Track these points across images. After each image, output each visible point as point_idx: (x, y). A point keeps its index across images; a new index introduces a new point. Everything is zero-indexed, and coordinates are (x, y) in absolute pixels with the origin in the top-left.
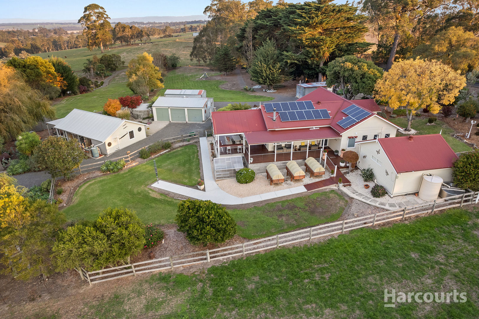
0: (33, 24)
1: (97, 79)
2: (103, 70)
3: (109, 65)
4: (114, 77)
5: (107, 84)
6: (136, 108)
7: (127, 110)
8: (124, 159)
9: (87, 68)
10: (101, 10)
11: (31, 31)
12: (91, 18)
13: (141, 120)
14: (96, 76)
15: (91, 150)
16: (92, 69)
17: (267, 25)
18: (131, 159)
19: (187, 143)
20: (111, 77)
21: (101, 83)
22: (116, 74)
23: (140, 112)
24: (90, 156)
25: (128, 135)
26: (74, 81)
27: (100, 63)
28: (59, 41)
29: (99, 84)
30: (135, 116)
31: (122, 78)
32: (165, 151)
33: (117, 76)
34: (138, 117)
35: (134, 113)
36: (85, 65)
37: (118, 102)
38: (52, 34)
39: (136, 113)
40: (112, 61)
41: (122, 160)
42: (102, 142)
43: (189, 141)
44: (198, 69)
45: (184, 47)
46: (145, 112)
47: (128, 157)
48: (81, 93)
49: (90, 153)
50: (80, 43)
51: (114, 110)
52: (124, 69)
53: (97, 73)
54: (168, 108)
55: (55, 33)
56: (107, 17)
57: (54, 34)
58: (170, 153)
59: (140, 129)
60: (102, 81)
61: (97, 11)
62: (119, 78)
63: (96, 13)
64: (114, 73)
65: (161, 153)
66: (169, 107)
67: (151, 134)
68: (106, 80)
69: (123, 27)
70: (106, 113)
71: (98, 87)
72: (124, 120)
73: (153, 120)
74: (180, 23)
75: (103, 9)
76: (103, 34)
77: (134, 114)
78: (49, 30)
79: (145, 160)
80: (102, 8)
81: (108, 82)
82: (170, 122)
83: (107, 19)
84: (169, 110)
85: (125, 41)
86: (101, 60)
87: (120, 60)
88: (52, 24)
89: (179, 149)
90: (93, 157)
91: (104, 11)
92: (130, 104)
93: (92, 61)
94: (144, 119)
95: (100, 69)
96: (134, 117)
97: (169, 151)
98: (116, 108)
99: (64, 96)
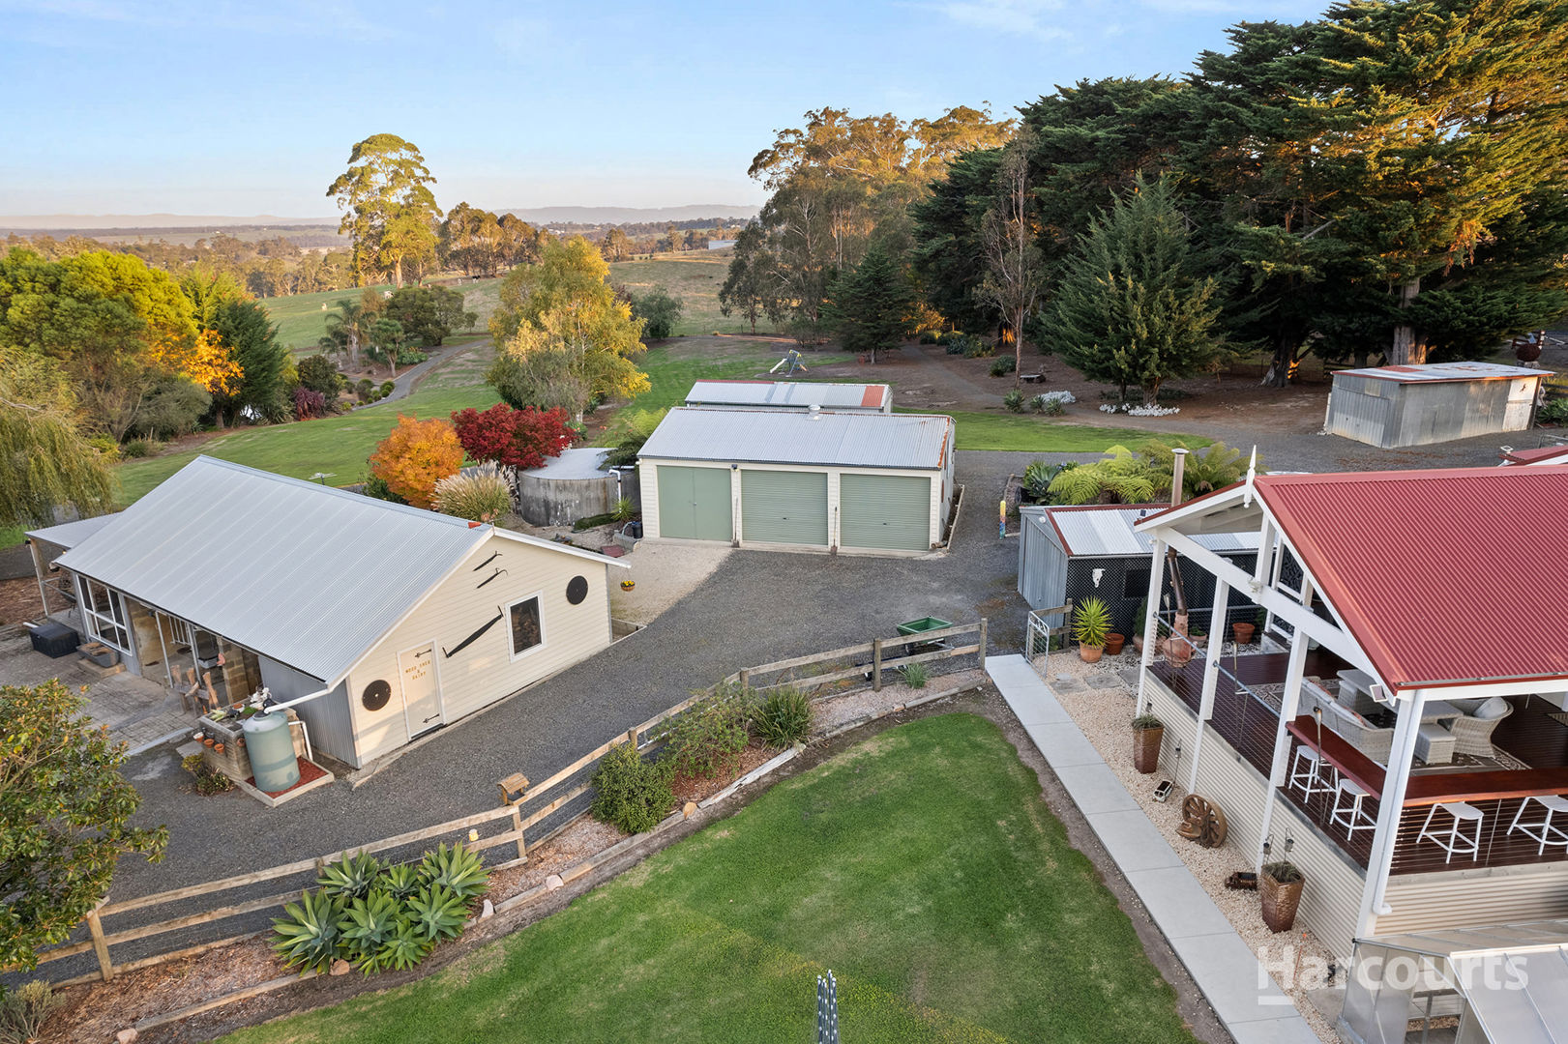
0: (202, 230)
1: (370, 372)
2: (394, 341)
3: (419, 323)
4: (435, 368)
5: (407, 391)
6: (539, 465)
7: (494, 478)
8: (474, 835)
9: (336, 334)
10: (407, 155)
11: (190, 246)
12: (374, 177)
13: (567, 533)
14: (370, 364)
15: (242, 737)
16: (355, 339)
17: (1096, 139)
18: (530, 837)
19: (912, 698)
20: (420, 370)
21: (383, 387)
22: (442, 359)
23: (563, 487)
24: (236, 773)
25: (505, 630)
26: (271, 365)
27: (388, 316)
28: (271, 274)
29: (376, 392)
30: (534, 507)
31: (463, 372)
32: (776, 763)
33: (444, 366)
34: (548, 515)
35: (527, 491)
36: (332, 322)
37: (451, 436)
38: (254, 254)
39: (541, 493)
40: (431, 310)
41: (458, 849)
42: (321, 683)
43: (920, 685)
44: (750, 344)
45: (686, 279)
46: (588, 487)
47: (506, 824)
48: (297, 419)
49: (235, 752)
50: (332, 279)
51: (423, 477)
52: (474, 340)
53: (371, 352)
54: (728, 466)
55: (263, 252)
56: (424, 175)
57: (259, 256)
58: (812, 777)
59: (577, 591)
60: (389, 380)
61: (395, 156)
62: (452, 373)
63: (391, 161)
64: (435, 353)
65: (749, 779)
66: (735, 463)
67: (637, 616)
68: (402, 379)
69: (476, 220)
70: (382, 491)
71: (370, 402)
72: (488, 532)
73: (637, 532)
74: (652, 225)
75: (415, 149)
76: (408, 233)
77: (532, 500)
78: (247, 246)
79: (639, 838)
80: (413, 148)
81: (409, 386)
82: (736, 545)
83: (423, 184)
84: (736, 478)
85: (477, 264)
86: (389, 308)
87: (459, 310)
88: (258, 228)
89: (871, 747)
90: (252, 781)
91: (416, 157)
92: (510, 444)
93: (356, 308)
94: (582, 525)
95: (383, 335)
96: (531, 515)
97: (801, 765)
98: (437, 464)
99: (227, 425)
